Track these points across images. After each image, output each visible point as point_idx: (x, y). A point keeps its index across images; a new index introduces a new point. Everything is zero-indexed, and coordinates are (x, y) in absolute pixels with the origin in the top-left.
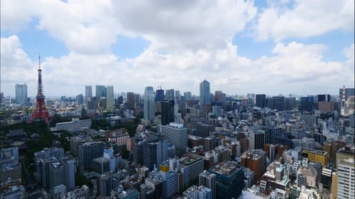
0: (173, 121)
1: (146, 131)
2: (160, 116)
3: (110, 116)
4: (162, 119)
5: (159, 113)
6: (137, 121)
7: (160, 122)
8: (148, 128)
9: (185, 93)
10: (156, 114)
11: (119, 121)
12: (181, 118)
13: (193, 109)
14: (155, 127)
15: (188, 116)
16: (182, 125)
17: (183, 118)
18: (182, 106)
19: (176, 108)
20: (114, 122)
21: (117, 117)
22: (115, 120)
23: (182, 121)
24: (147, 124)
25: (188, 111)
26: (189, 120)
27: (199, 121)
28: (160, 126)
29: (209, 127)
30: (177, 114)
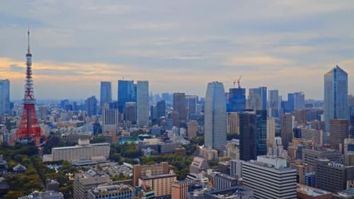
0: (263, 153)
1: (210, 171)
2: (237, 142)
3: (142, 138)
4: (241, 147)
5: (235, 136)
6: (191, 151)
7: (238, 155)
8: (212, 164)
9: (290, 95)
10: (230, 138)
11: (158, 148)
12: (281, 148)
13: (307, 128)
14: (226, 163)
15: (295, 144)
16: (284, 163)
17: (285, 148)
18: (283, 122)
19: (271, 125)
20: (149, 150)
21: (154, 141)
22: (152, 147)
23: (284, 154)
24: (210, 158)
25: (298, 133)
26: (299, 151)
27: (323, 157)
28: (237, 161)
29: (346, 171)
30: (272, 139)
